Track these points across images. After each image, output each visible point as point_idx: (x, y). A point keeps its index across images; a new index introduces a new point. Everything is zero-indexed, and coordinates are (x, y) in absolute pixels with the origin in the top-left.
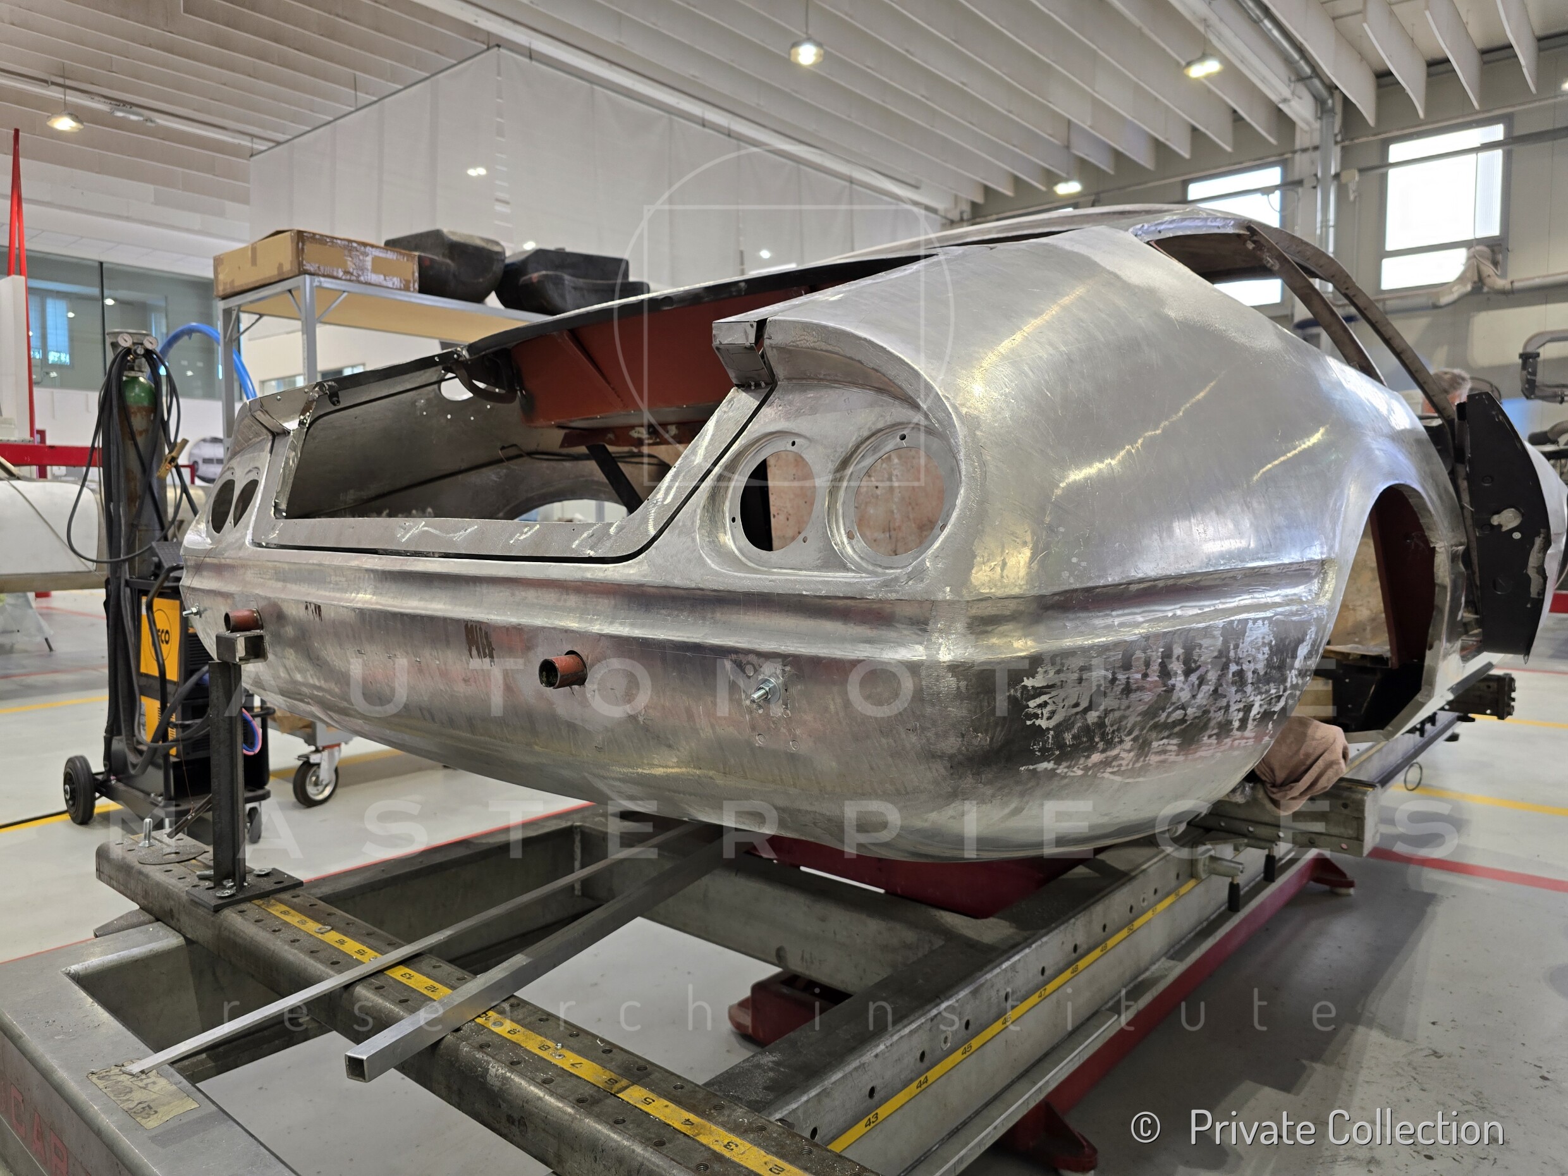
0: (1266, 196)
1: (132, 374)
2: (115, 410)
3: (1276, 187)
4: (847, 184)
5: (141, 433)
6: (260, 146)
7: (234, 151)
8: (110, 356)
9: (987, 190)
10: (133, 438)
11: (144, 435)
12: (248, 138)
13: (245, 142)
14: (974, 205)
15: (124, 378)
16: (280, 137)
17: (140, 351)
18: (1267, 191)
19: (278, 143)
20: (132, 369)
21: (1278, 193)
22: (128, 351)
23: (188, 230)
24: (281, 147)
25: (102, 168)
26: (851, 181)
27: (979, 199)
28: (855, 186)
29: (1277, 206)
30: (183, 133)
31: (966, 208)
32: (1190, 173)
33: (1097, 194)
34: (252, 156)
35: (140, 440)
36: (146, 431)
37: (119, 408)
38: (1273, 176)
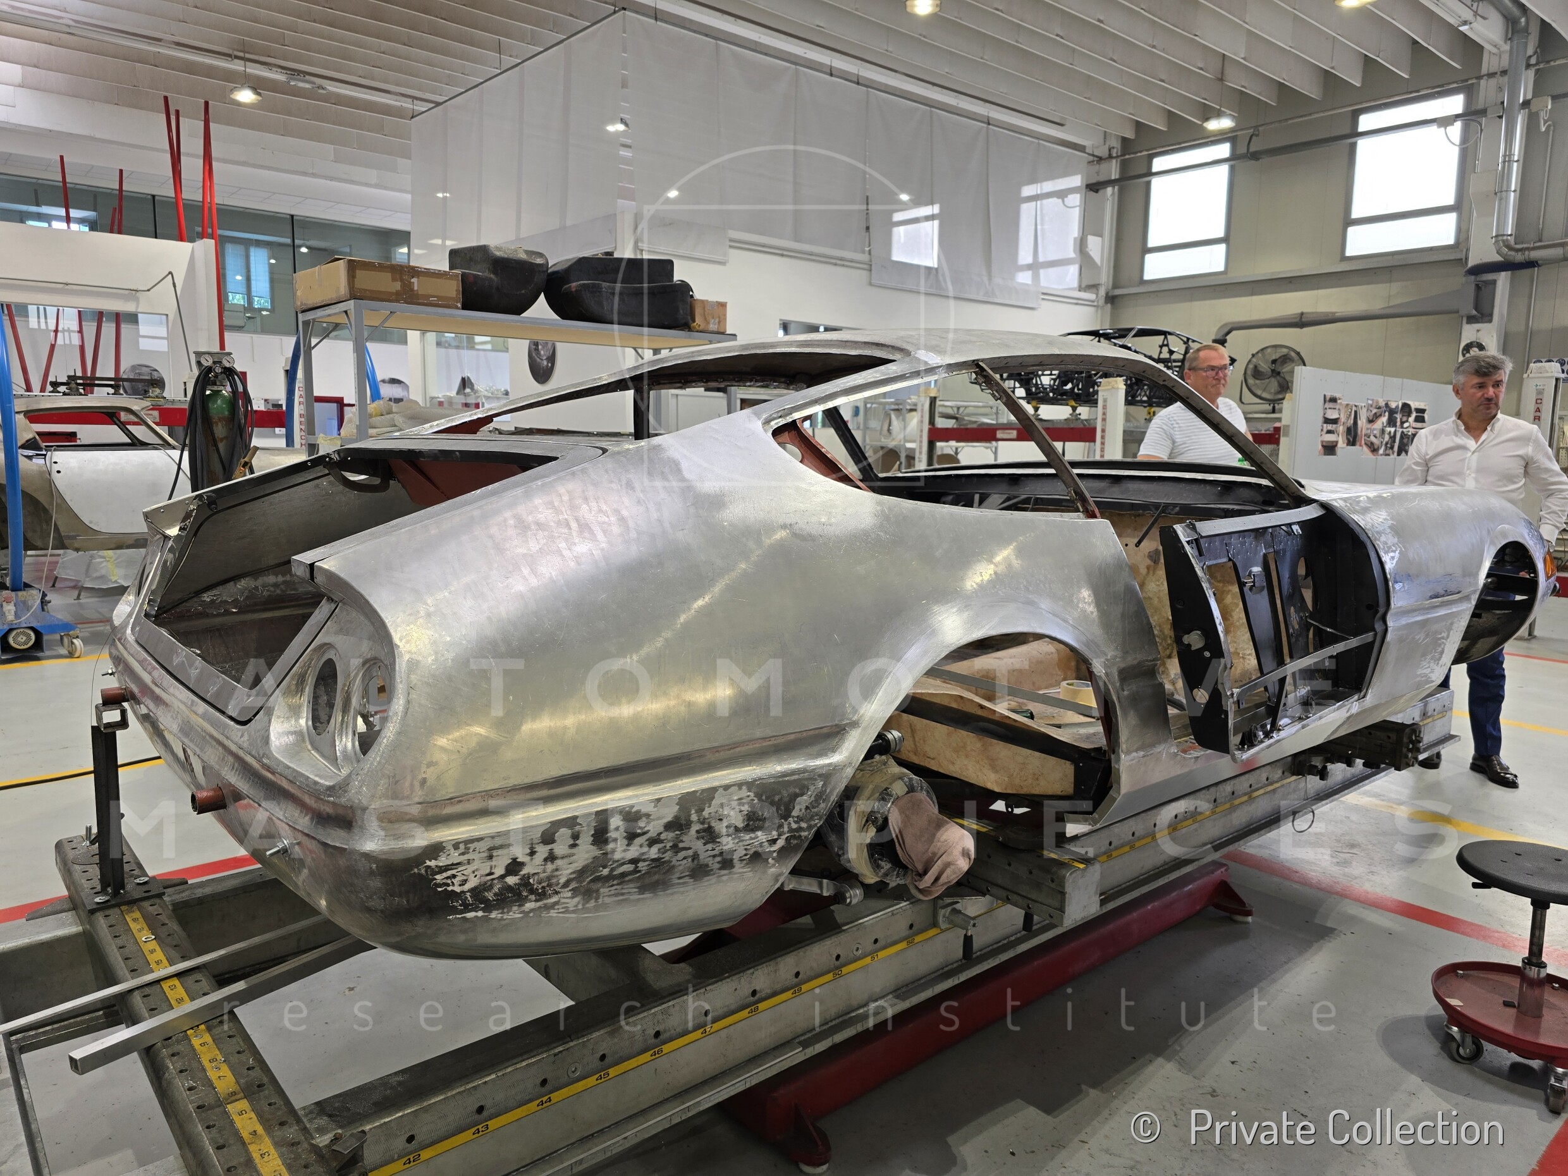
0: (1442, 129)
1: (215, 388)
2: (199, 421)
3: (1457, 117)
4: (985, 125)
5: (222, 440)
6: (421, 107)
7: (399, 113)
8: (196, 372)
9: (1138, 125)
10: (216, 445)
11: (224, 441)
12: (410, 100)
13: (407, 104)
14: (1125, 141)
15: (208, 392)
16: (440, 99)
17: (218, 370)
18: (1444, 122)
19: (438, 104)
20: (214, 384)
21: (1458, 125)
22: (210, 369)
23: (367, 185)
24: (441, 107)
25: (286, 131)
26: (988, 122)
27: (1130, 134)
28: (990, 127)
29: (1457, 138)
30: (351, 98)
31: (1116, 144)
32: (1361, 103)
33: (1256, 127)
34: (412, 117)
35: (221, 446)
36: (226, 438)
37: (203, 418)
38: (1455, 104)
